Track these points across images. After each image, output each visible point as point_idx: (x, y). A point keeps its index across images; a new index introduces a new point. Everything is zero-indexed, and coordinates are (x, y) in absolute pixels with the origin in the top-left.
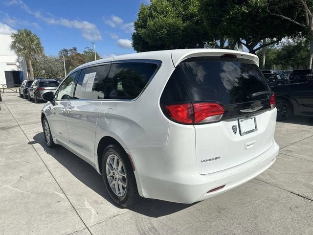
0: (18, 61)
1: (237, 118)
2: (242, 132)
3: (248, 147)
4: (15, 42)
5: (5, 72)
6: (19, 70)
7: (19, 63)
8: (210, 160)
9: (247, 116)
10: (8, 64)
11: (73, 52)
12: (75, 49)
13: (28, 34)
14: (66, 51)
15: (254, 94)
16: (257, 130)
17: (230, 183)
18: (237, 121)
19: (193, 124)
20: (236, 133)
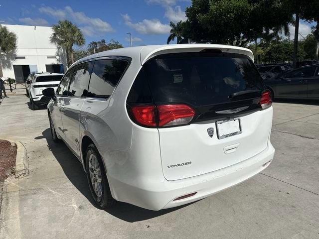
0: (58, 55)
1: (215, 120)
2: (220, 135)
3: (228, 152)
4: (55, 34)
5: (46, 65)
6: (59, 64)
7: (59, 56)
8: (179, 165)
9: (228, 117)
10: (49, 57)
11: (102, 45)
12: (104, 41)
13: (69, 26)
14: (95, 43)
15: (235, 94)
16: (242, 133)
17: (202, 190)
18: (215, 123)
19: (158, 127)
20: (211, 136)
